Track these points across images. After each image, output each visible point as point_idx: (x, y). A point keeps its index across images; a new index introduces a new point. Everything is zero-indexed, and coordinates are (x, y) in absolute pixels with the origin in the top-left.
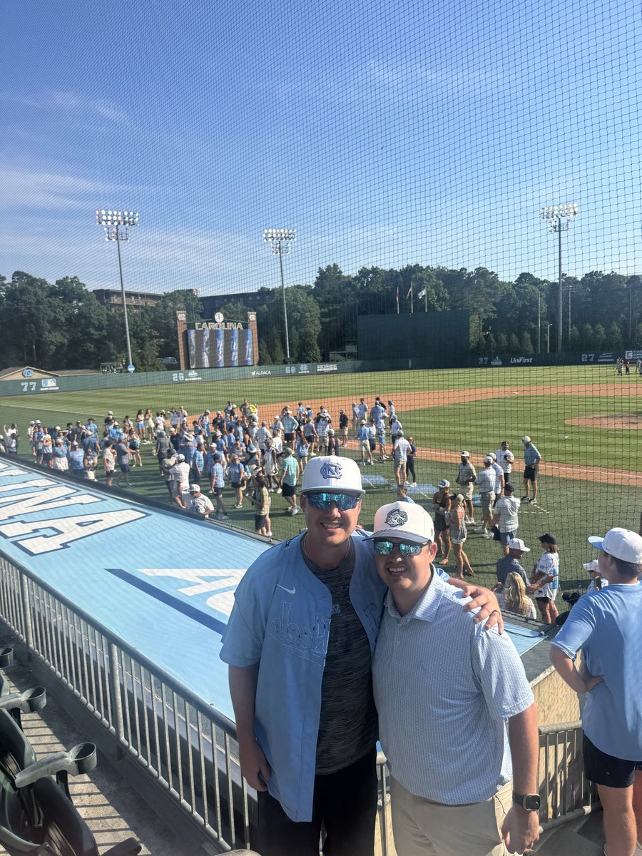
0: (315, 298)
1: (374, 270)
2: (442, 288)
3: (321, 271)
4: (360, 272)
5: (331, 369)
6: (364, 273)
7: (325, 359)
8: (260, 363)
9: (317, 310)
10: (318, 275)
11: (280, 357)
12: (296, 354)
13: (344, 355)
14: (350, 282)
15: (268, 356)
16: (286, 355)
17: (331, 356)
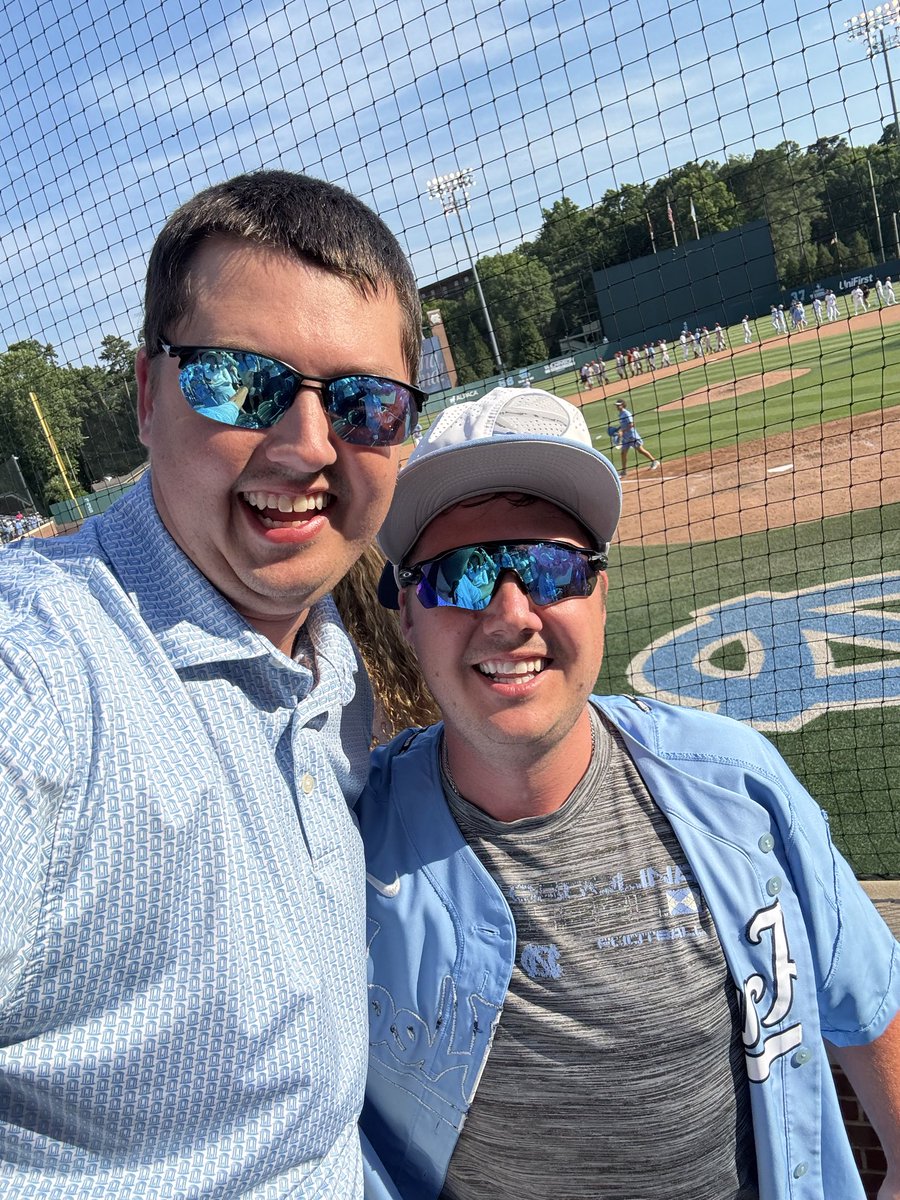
0: (541, 259)
1: (626, 191)
2: (726, 193)
3: (547, 215)
4: (604, 200)
5: (565, 366)
6: (611, 199)
7: (555, 353)
8: (459, 383)
9: (544, 277)
10: (543, 221)
11: (488, 366)
12: (510, 355)
13: (581, 340)
14: (592, 220)
15: (470, 370)
16: (496, 362)
17: (563, 347)
